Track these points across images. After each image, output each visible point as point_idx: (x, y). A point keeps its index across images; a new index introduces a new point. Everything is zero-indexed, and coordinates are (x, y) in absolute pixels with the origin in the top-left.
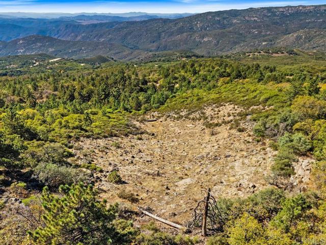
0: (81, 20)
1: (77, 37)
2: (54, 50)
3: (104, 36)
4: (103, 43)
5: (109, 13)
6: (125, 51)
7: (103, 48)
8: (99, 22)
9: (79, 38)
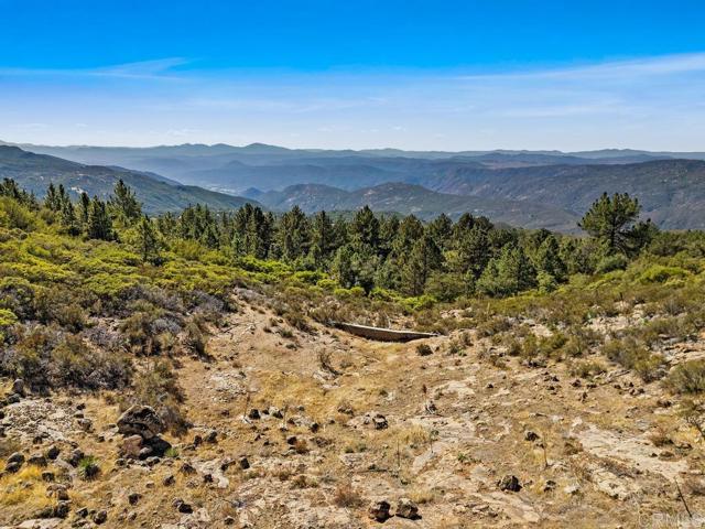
0: (491, 161)
1: (471, 190)
2: (419, 209)
3: (529, 191)
4: (521, 204)
5: (555, 151)
6: (568, 222)
7: (518, 213)
8: (526, 165)
9: (474, 193)
